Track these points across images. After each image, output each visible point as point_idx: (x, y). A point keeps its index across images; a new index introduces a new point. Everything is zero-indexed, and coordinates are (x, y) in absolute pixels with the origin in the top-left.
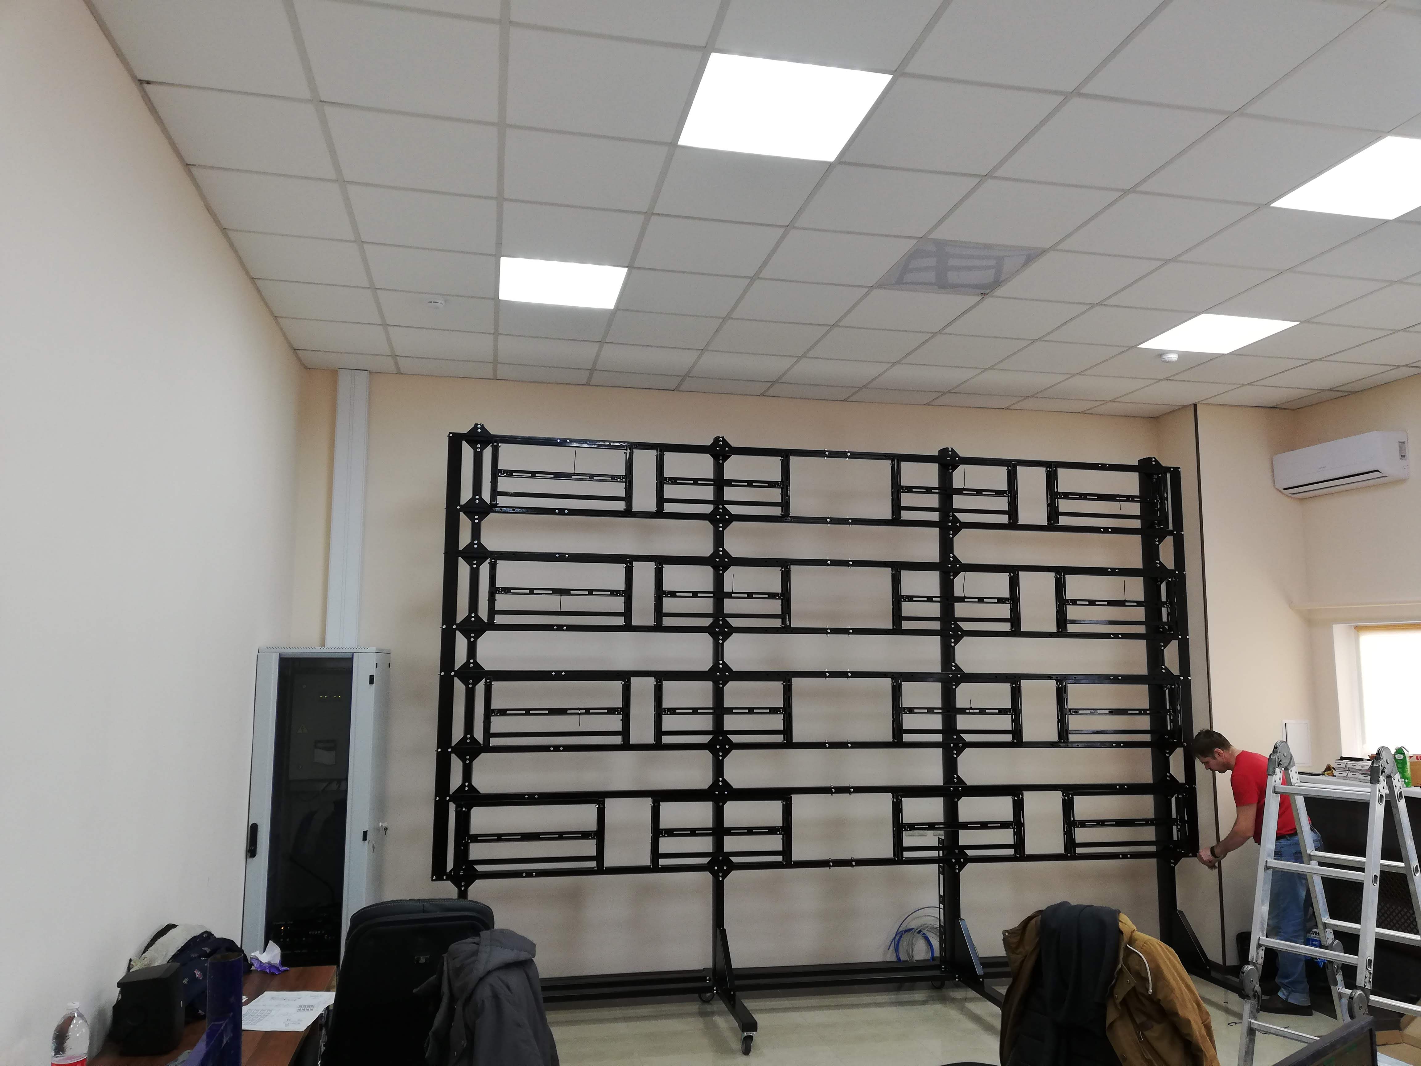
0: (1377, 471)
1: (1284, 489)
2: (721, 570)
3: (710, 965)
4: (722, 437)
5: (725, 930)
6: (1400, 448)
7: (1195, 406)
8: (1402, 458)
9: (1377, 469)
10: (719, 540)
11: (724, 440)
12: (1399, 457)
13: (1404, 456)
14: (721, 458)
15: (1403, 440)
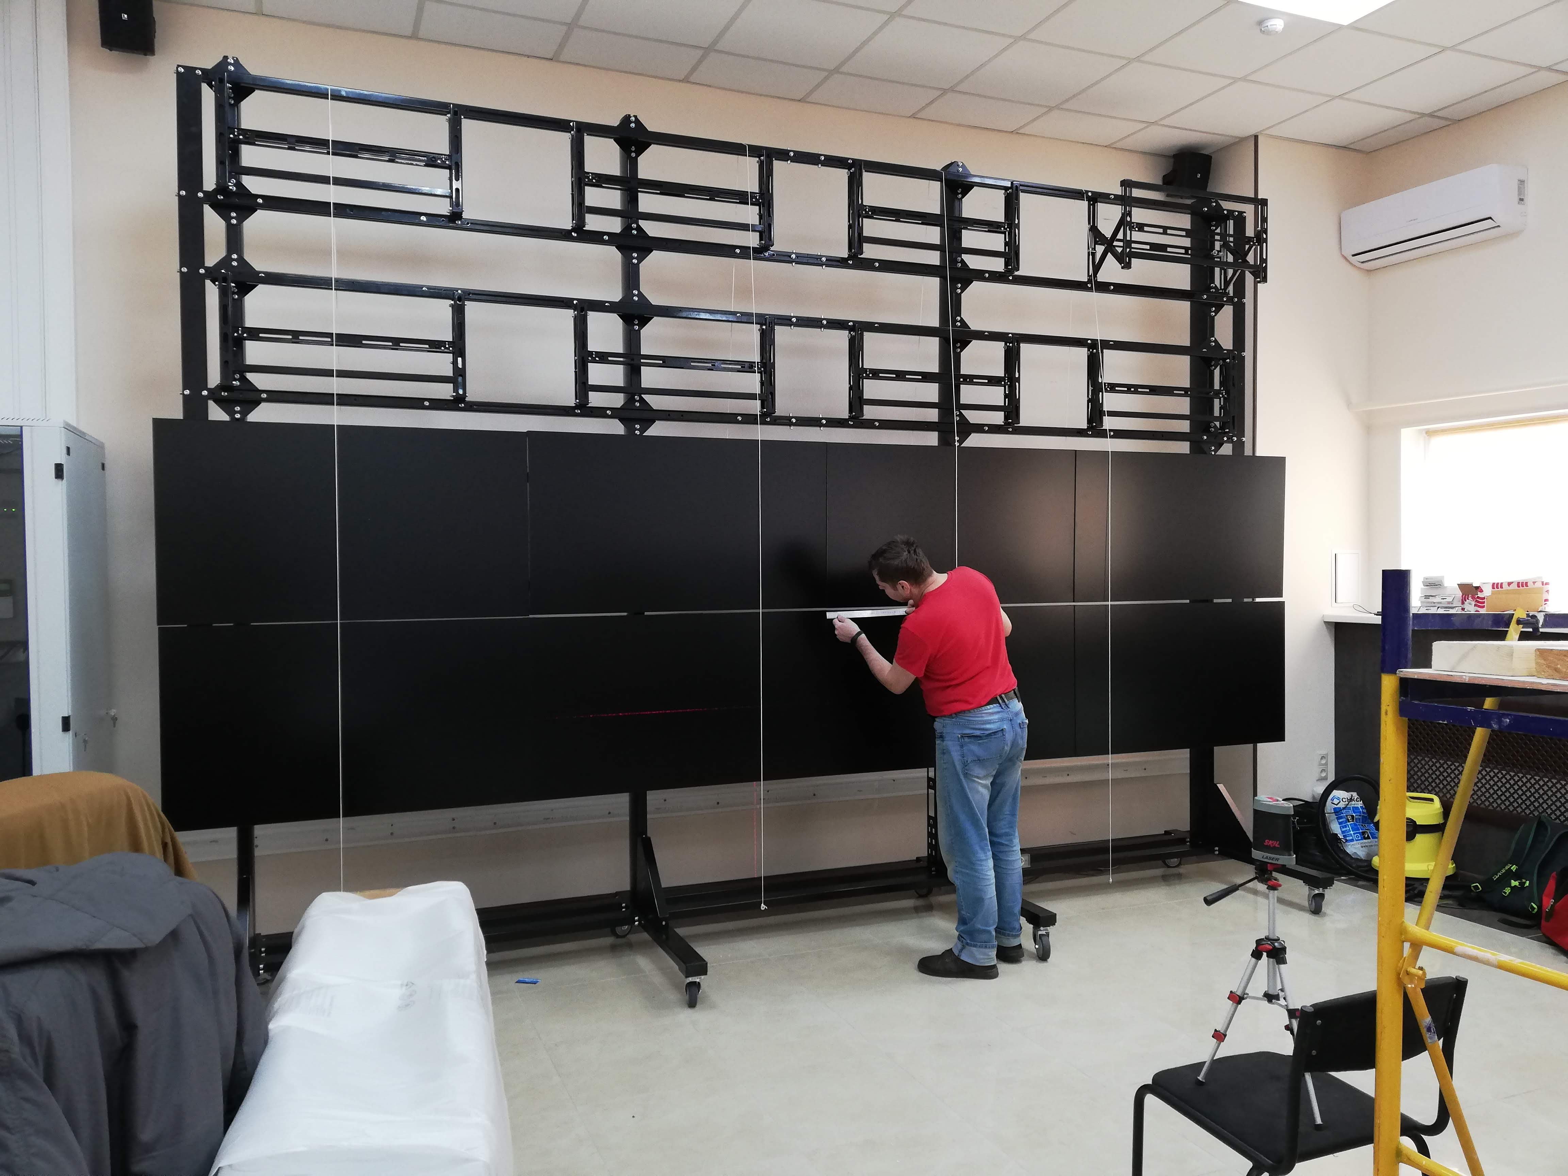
0: (1490, 218)
1: (1354, 255)
2: (636, 325)
3: (625, 885)
4: (634, 116)
5: (650, 838)
6: (1519, 188)
7: (1256, 137)
8: (1520, 202)
9: (1489, 216)
10: (631, 278)
11: (637, 121)
12: (1517, 199)
13: (1521, 200)
14: (633, 148)
15: (1522, 179)
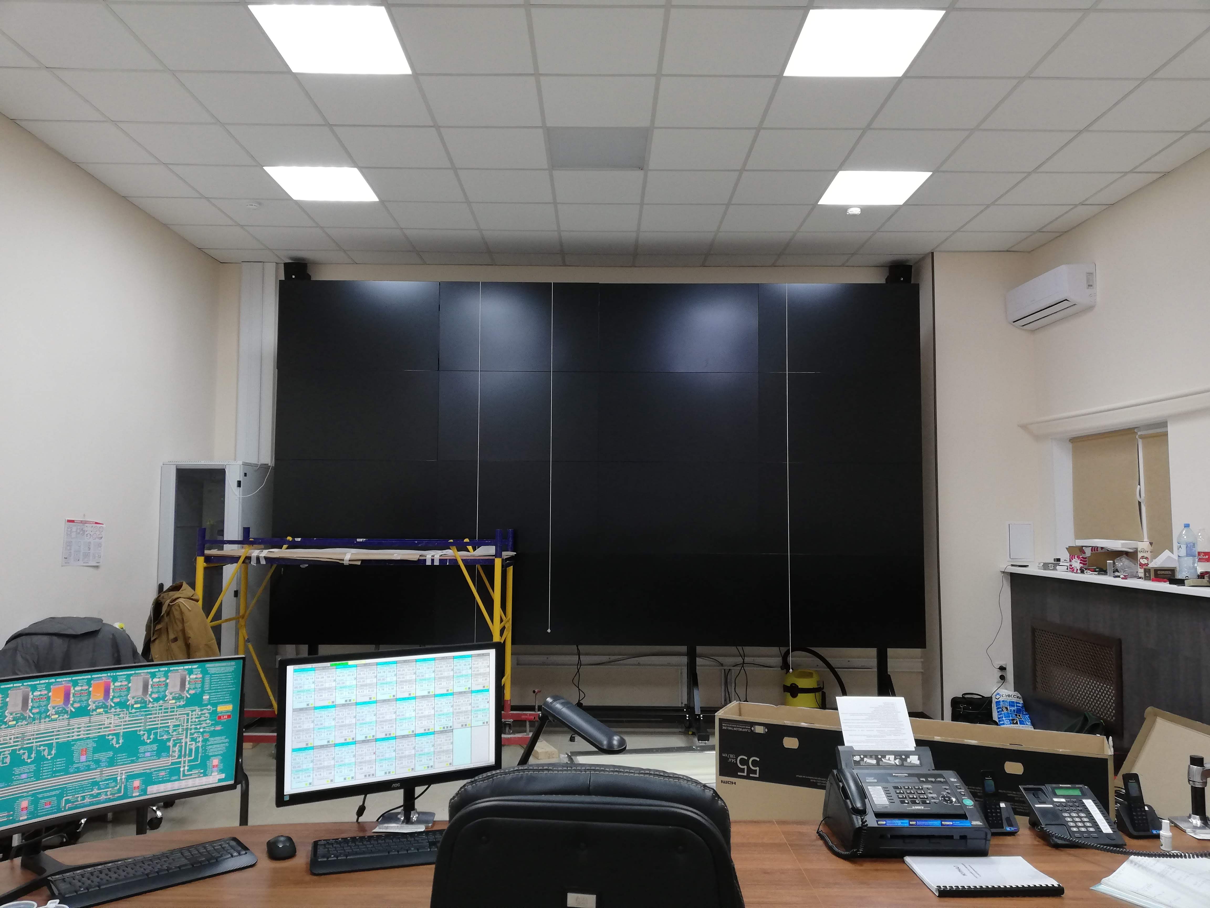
1: (1014, 322)
6: (1088, 278)
7: (933, 253)
8: (1089, 287)
9: (1067, 298)
12: (1086, 286)
15: (1090, 272)
